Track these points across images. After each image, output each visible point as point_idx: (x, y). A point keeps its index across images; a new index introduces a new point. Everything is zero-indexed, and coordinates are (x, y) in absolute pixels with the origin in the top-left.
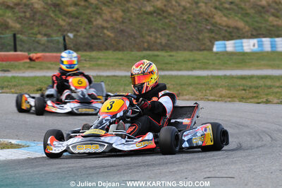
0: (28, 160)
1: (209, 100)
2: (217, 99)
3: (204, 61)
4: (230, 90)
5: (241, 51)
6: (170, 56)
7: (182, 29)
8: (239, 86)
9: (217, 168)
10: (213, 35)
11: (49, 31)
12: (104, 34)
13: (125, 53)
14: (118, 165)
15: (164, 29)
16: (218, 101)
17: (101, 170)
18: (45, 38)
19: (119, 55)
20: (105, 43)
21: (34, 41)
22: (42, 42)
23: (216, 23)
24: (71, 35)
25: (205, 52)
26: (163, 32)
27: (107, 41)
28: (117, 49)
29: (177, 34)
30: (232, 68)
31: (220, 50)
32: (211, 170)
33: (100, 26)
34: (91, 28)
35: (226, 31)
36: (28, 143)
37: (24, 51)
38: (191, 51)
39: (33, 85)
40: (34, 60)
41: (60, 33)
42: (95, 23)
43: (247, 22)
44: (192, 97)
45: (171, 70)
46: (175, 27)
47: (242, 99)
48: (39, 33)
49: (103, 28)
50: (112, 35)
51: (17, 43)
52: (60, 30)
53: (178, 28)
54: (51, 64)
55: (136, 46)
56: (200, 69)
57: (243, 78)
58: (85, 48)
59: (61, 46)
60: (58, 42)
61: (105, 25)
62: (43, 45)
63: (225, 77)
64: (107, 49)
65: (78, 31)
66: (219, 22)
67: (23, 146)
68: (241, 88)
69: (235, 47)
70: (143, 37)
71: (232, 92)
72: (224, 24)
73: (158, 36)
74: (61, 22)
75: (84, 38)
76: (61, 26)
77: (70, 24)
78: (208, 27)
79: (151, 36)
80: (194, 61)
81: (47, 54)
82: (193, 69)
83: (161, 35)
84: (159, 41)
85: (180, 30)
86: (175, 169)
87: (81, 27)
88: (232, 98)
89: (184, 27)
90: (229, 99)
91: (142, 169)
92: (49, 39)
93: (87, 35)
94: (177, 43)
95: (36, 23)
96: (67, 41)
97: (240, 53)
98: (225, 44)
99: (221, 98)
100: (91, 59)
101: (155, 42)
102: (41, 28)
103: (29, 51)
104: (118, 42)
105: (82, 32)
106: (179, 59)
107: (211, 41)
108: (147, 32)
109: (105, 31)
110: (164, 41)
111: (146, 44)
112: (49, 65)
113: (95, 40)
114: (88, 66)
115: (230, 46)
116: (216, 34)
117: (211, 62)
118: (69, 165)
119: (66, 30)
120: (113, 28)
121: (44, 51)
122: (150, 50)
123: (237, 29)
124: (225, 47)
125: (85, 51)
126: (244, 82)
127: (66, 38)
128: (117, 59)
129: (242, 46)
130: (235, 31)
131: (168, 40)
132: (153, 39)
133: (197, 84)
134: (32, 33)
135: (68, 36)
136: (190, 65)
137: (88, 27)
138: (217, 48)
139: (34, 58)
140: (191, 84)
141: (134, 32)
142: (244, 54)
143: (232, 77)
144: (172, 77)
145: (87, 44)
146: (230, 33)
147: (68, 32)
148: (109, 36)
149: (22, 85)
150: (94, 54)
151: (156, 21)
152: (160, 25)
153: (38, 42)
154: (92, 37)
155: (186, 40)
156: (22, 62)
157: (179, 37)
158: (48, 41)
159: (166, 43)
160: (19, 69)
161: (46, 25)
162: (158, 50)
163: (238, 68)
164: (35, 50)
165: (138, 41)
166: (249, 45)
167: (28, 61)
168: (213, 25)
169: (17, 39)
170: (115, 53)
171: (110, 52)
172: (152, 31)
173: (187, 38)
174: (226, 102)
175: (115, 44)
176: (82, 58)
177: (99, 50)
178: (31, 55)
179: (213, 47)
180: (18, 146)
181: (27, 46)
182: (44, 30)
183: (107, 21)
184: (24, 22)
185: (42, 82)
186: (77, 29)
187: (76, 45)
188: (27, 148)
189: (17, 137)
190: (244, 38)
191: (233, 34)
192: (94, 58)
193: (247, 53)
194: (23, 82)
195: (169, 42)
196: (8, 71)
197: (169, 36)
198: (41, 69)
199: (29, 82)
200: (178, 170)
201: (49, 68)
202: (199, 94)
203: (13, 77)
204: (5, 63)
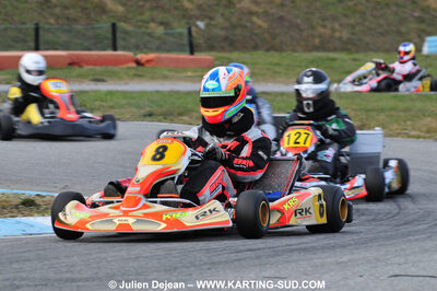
1: (409, 136)
2: (422, 134)
6: (355, 60)
7: (375, 17)
9: (410, 258)
10: (423, 26)
11: (168, 18)
12: (253, 23)
13: (284, 54)
15: (346, 16)
16: (424, 138)
17: (233, 256)
18: (161, 29)
19: (274, 57)
20: (254, 37)
21: (144, 33)
22: (157, 35)
23: (428, 7)
24: (201, 24)
26: (345, 21)
27: (256, 35)
28: (272, 48)
29: (367, 23)
33: (245, 11)
34: (232, 13)
37: (129, 50)
38: (388, 51)
39: (139, 107)
40: (143, 65)
41: (184, 21)
42: (238, 6)
46: (364, 13)
48: (153, 20)
49: (251, 13)
50: (265, 25)
51: (119, 35)
52: (184, 16)
53: (368, 15)
54: (169, 71)
55: (302, 43)
58: (223, 44)
59: (186, 41)
60: (181, 34)
61: (254, 8)
62: (159, 38)
64: (256, 48)
65: (211, 19)
66: (433, 6)
70: (313, 28)
73: (337, 27)
74: (187, 4)
75: (223, 28)
76: (186, 10)
77: (199, 7)
78: (416, 14)
79: (324, 26)
81: (164, 55)
83: (341, 25)
84: (337, 34)
85: (371, 19)
86: (345, 259)
87: (217, 11)
89: (378, 13)
91: (295, 256)
93: (227, 24)
94: (367, 39)
96: (194, 34)
99: (430, 133)
101: (332, 37)
102: (155, 12)
103: (137, 48)
104: (273, 36)
105: (219, 20)
107: (419, 36)
108: (320, 21)
109: (255, 19)
110: (345, 35)
111: (317, 41)
112: (166, 73)
113: (238, 31)
116: (429, 25)
119: (194, 16)
120: (266, 14)
121: (158, 49)
122: (324, 50)
125: (223, 49)
127: (193, 29)
128: (271, 64)
131: (353, 34)
132: (328, 32)
133: (393, 109)
134: (142, 21)
135: (197, 26)
137: (227, 12)
138: (429, 47)
139: (143, 61)
140: (382, 110)
141: (299, 21)
145: (226, 38)
147: (197, 19)
148: (260, 27)
149: (122, 106)
150: (235, 55)
151: (333, 3)
152: (340, 9)
153: (150, 35)
154: (234, 27)
155: (381, 34)
156: (125, 66)
157: (371, 29)
158: (166, 34)
159: (349, 39)
160: (121, 78)
161: (162, 8)
162: (335, 50)
164: (147, 48)
165: (305, 34)
167: (134, 65)
168: (423, 10)
169: (118, 30)
170: (268, 54)
171: (260, 52)
172: (327, 19)
173: (381, 30)
174: (436, 140)
175: (269, 39)
176: (216, 62)
178: (139, 56)
179: (422, 46)
182: (160, 16)
183: (257, 3)
184: (129, 3)
185: (153, 102)
186: (211, 15)
187: (209, 39)
194: (124, 102)
195: (354, 37)
196: (103, 81)
197: (353, 27)
198: (153, 78)
199: (132, 101)
200: (350, 261)
201: (165, 78)
202: (395, 126)
203: (110, 93)
204: (98, 68)
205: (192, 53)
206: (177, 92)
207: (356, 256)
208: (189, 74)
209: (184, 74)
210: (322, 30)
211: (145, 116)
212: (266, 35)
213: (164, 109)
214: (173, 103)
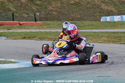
0: (19, 68)
1: (99, 42)
2: (102, 42)
3: (97, 25)
4: (108, 38)
5: (113, 21)
6: (82, 23)
7: (87, 11)
8: (112, 36)
9: (102, 72)
10: (101, 14)
11: (28, 12)
12: (53, 13)
13: (62, 22)
14: (59, 71)
15: (79, 11)
16: (103, 43)
17: (51, 73)
18: (27, 15)
19: (59, 22)
21: (21, 16)
22: (25, 17)
23: (102, 8)
24: (38, 14)
25: (97, 22)
26: (79, 12)
27: (54, 17)
28: (58, 20)
29: (85, 13)
30: (109, 29)
31: (104, 20)
32: (100, 73)
33: (50, 10)
34: (47, 11)
35: (107, 12)
36: (19, 61)
37: (17, 21)
38: (91, 21)
39: (21, 36)
40: (22, 25)
41: (33, 13)
42: (48, 9)
43: (116, 8)
44: (91, 41)
45: (82, 29)
46: (84, 10)
47: (114, 42)
48: (24, 13)
49: (52, 11)
50: (56, 14)
51: (14, 17)
52: (33, 12)
53: (85, 11)
54: (29, 26)
55: (67, 19)
56: (95, 29)
57: (114, 33)
58: (44, 19)
59: (34, 19)
60: (32, 17)
61: (53, 9)
62: (26, 18)
63: (106, 32)
64: (54, 20)
65: (41, 12)
66: (103, 8)
67: (17, 63)
68: (113, 37)
69: (111, 19)
70: (70, 15)
71: (109, 39)
72: (106, 9)
73: (76, 14)
74: (34, 8)
75: (44, 15)
76: (33, 10)
77: (37, 9)
78: (99, 11)
79: (73, 14)
80: (92, 25)
81: (27, 22)
82: (92, 29)
83: (78, 14)
84: (77, 16)
85: (86, 12)
86: (84, 73)
87: (42, 10)
88: (109, 42)
89: (88, 10)
90: (108, 42)
91: (69, 73)
92: (28, 15)
93: (45, 14)
94: (85, 18)
95: (22, 9)
96: (36, 17)
97: (113, 22)
98: (106, 18)
99: (104, 42)
100: (47, 24)
101: (75, 17)
102: (25, 11)
103: (19, 20)
104: (59, 17)
105: (43, 13)
106: (86, 24)
107: (100, 17)
108: (72, 13)
109: (53, 12)
110: (79, 17)
111: (71, 18)
113: (48, 16)
114: (45, 27)
115: (108, 19)
116: (102, 13)
117: (100, 26)
118: (37, 71)
119: (36, 11)
120: (56, 11)
121: (25, 21)
122: (73, 21)
123: (112, 11)
124: (106, 19)
125: (44, 21)
126: (114, 34)
128: (58, 24)
129: (114, 19)
130: (111, 12)
131: (81, 16)
132: (74, 15)
133: (94, 35)
134: (21, 13)
135: (37, 14)
136: (90, 27)
137: (45, 10)
138: (102, 20)
139: (22, 24)
140: (91, 36)
141: (66, 13)
142: (115, 22)
143: (109, 33)
144: (82, 32)
145: (45, 18)
146: (108, 13)
147: (37, 12)
148: (55, 14)
149: (16, 36)
150: (48, 22)
151: (75, 8)
152: (77, 9)
153: (23, 17)
154: (47, 15)
155: (89, 16)
156: (16, 25)
157: (86, 15)
158: (28, 16)
159: (80, 18)
160: (15, 29)
161: (27, 9)
162: (76, 20)
163: (112, 28)
164: (22, 20)
165: (67, 16)
166: (117, 18)
167: (19, 25)
168: (101, 9)
169: (14, 16)
170: (57, 22)
171: (55, 21)
172: (74, 12)
174: (106, 43)
175: (57, 18)
176: (43, 24)
177: (50, 20)
178: (20, 23)
179: (101, 19)
180: (14, 62)
181: (18, 19)
182: (26, 12)
183: (54, 8)
184: (17, 8)
185: (25, 34)
186: (41, 11)
187: (40, 18)
188: (18, 63)
189: (14, 58)
190: (115, 15)
191: (110, 14)
192: (48, 24)
193: (116, 22)
194: (17, 34)
195: (81, 17)
196: (10, 29)
197: (81, 14)
198: (25, 29)
199: (19, 34)
200: (85, 73)
201: (28, 28)
202: (95, 40)
203: (13, 32)
204: (8, 26)
205: (36, 21)
206: (32, 32)
207: (87, 72)
208: (35, 27)
209: (33, 27)
210: (72, 15)
211: (23, 38)
212: (56, 17)
213: (29, 36)
214: (31, 34)
